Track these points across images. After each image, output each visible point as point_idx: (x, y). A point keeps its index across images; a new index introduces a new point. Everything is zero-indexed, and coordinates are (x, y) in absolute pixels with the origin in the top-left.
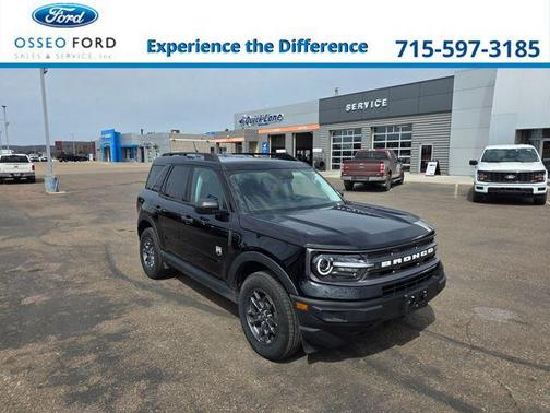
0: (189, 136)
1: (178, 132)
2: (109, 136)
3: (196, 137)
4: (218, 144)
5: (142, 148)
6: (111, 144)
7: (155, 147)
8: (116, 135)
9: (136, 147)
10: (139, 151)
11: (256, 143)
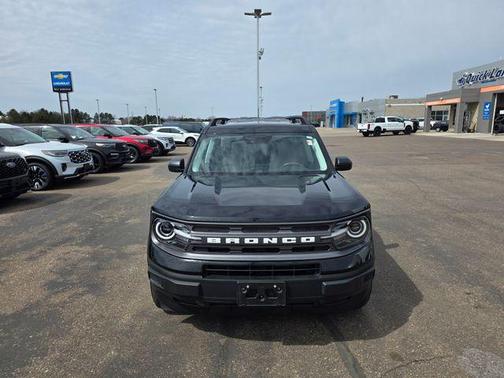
0: (406, 101)
1: (396, 97)
2: (335, 105)
3: (414, 101)
4: (430, 107)
5: (360, 115)
6: (336, 113)
7: (371, 113)
8: (341, 105)
9: (355, 114)
10: (358, 117)
11: (477, 103)
